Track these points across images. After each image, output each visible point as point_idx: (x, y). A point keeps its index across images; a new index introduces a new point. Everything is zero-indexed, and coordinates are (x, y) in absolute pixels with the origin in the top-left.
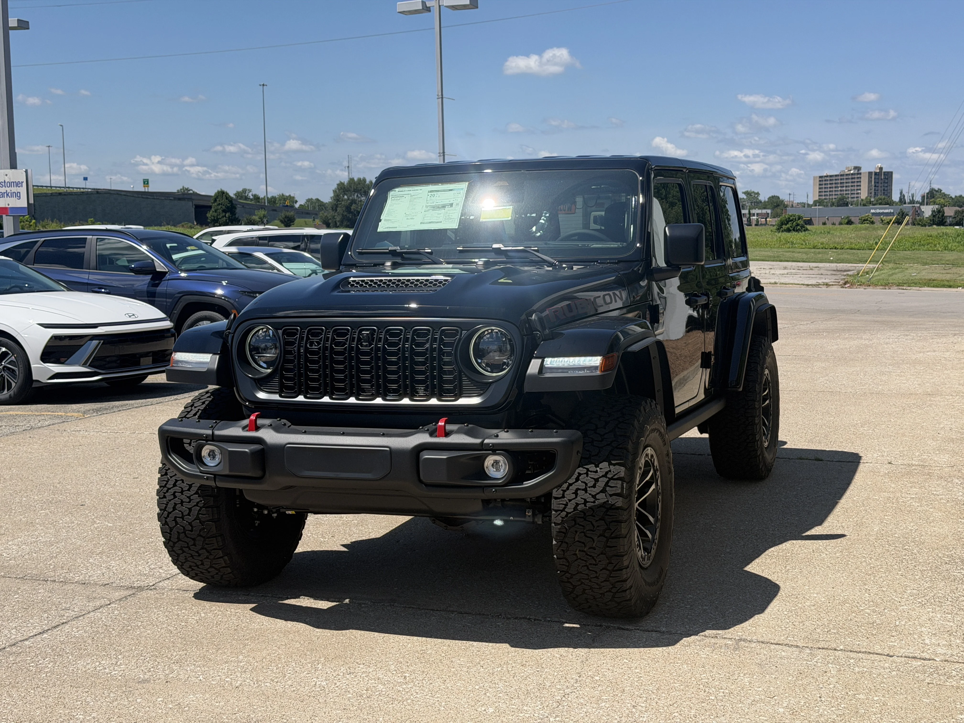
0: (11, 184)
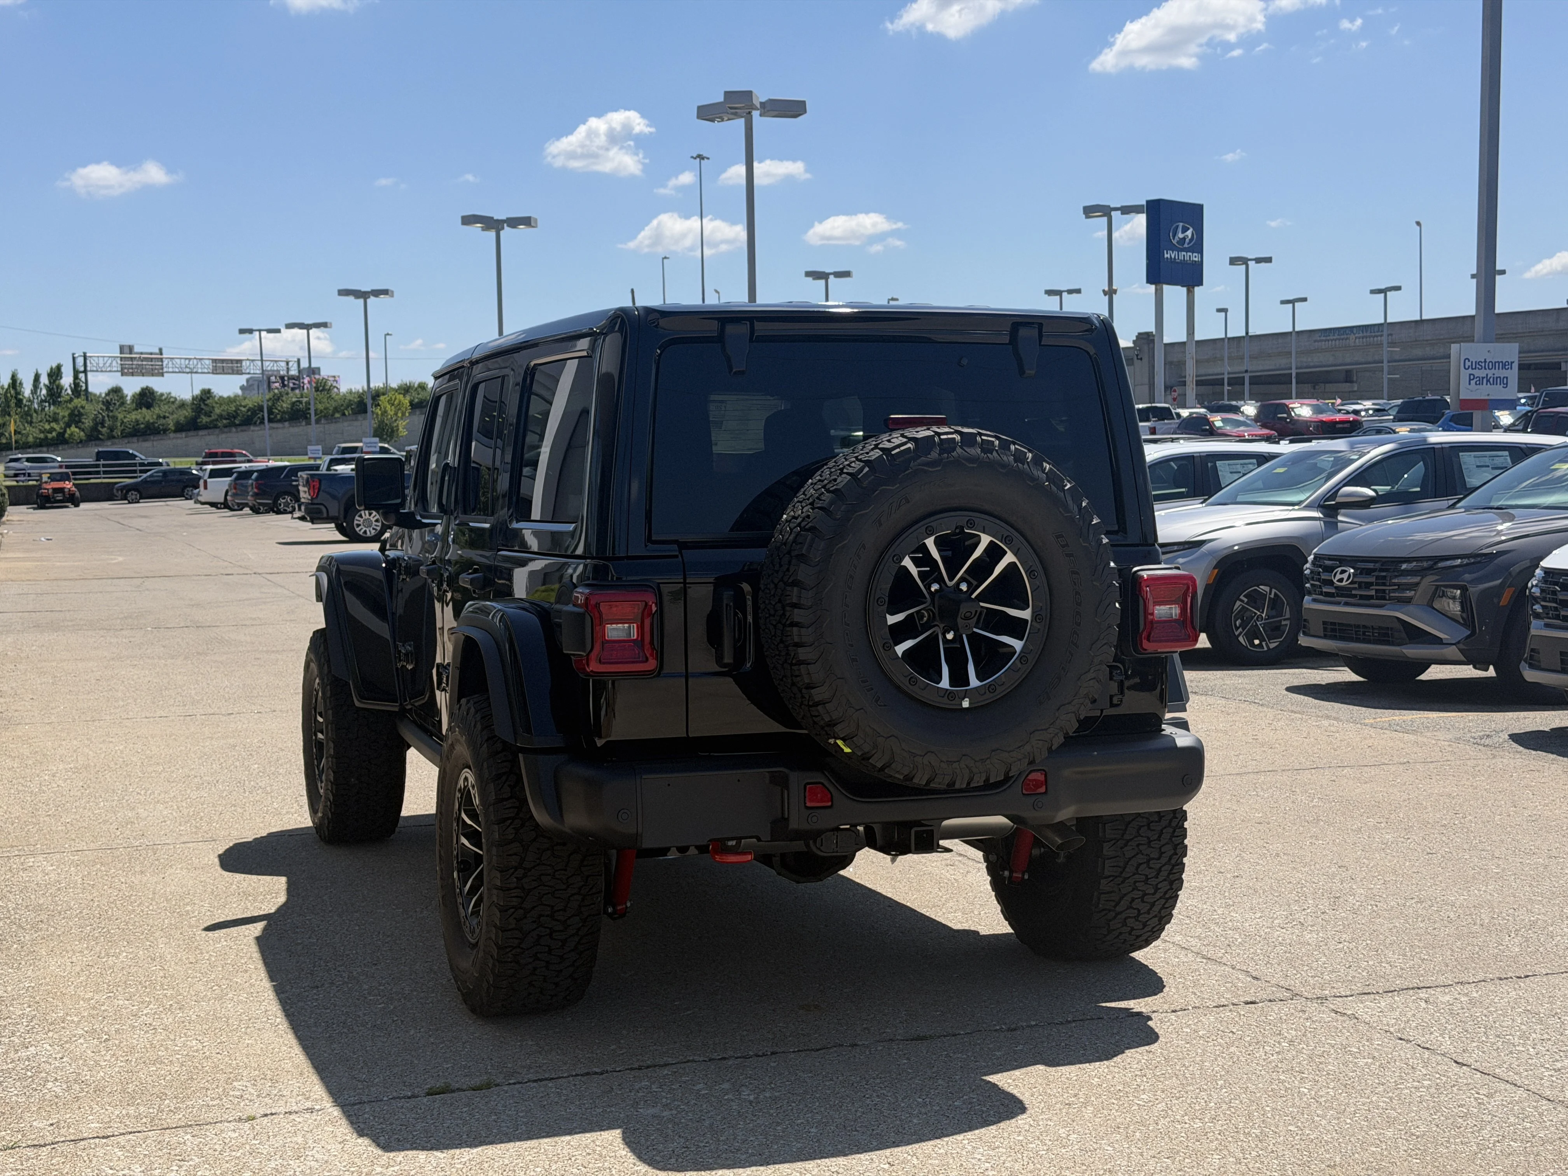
0: (1494, 365)
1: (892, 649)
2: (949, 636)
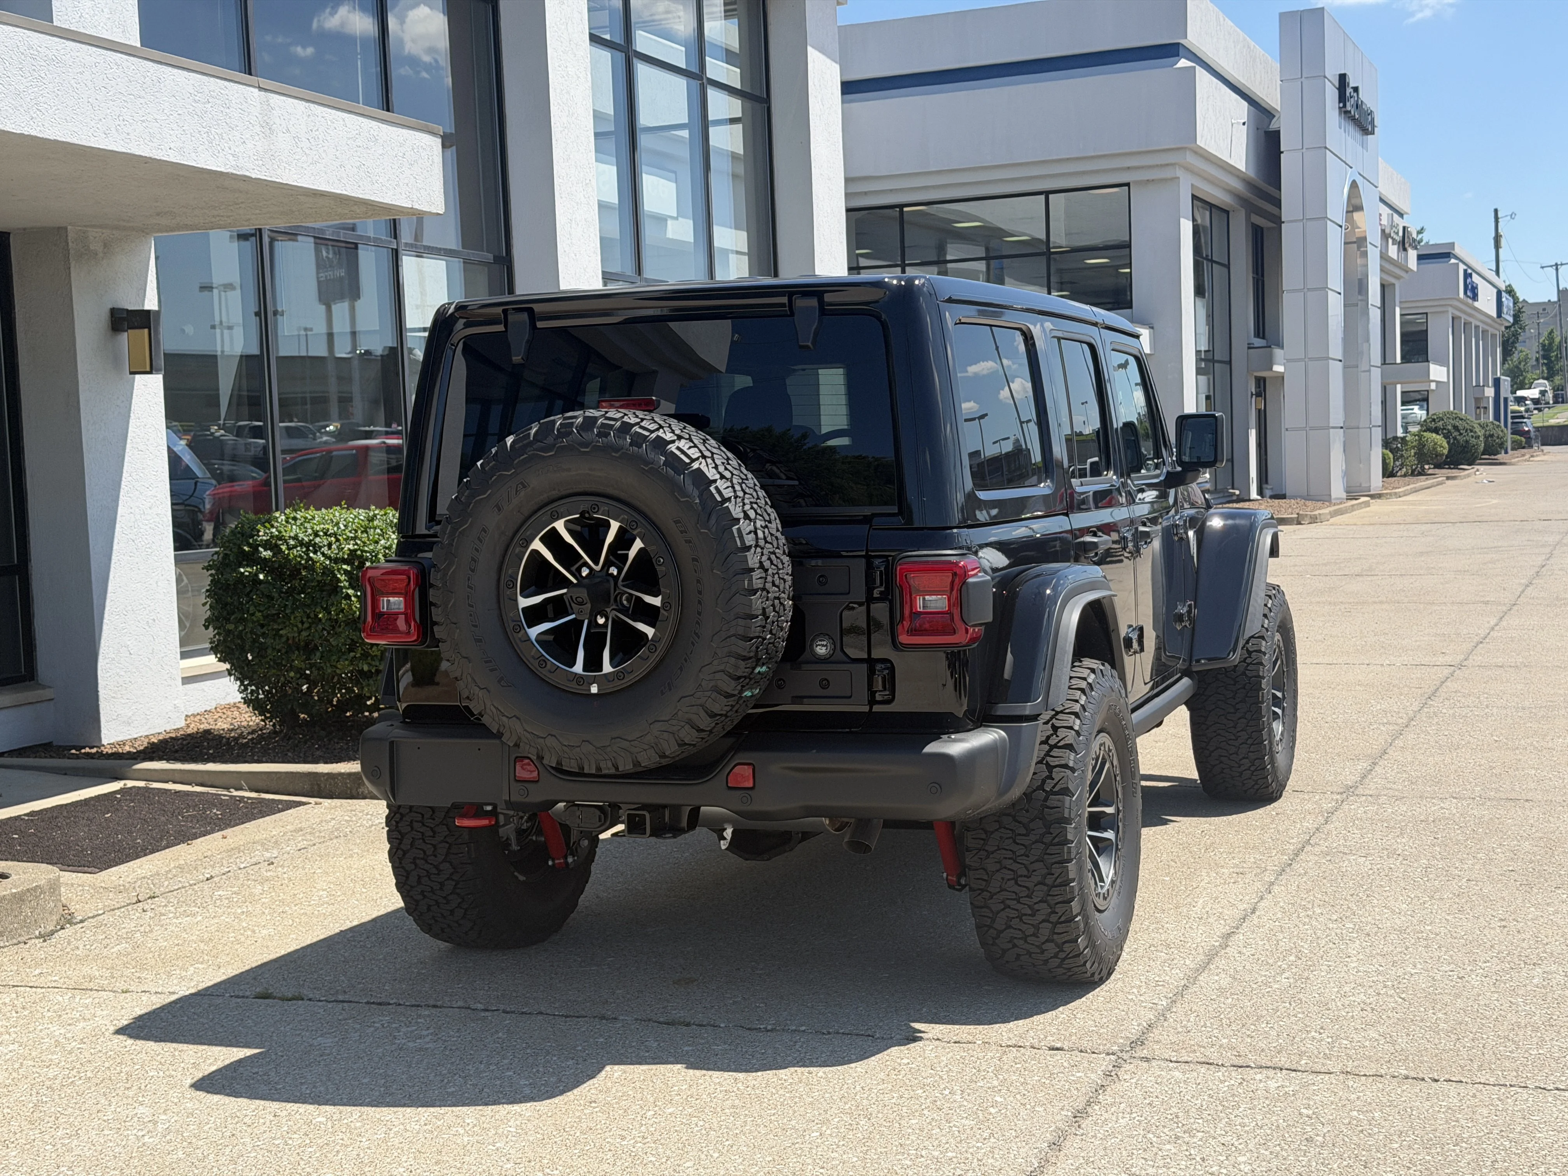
1: (523, 632)
2: (601, 621)
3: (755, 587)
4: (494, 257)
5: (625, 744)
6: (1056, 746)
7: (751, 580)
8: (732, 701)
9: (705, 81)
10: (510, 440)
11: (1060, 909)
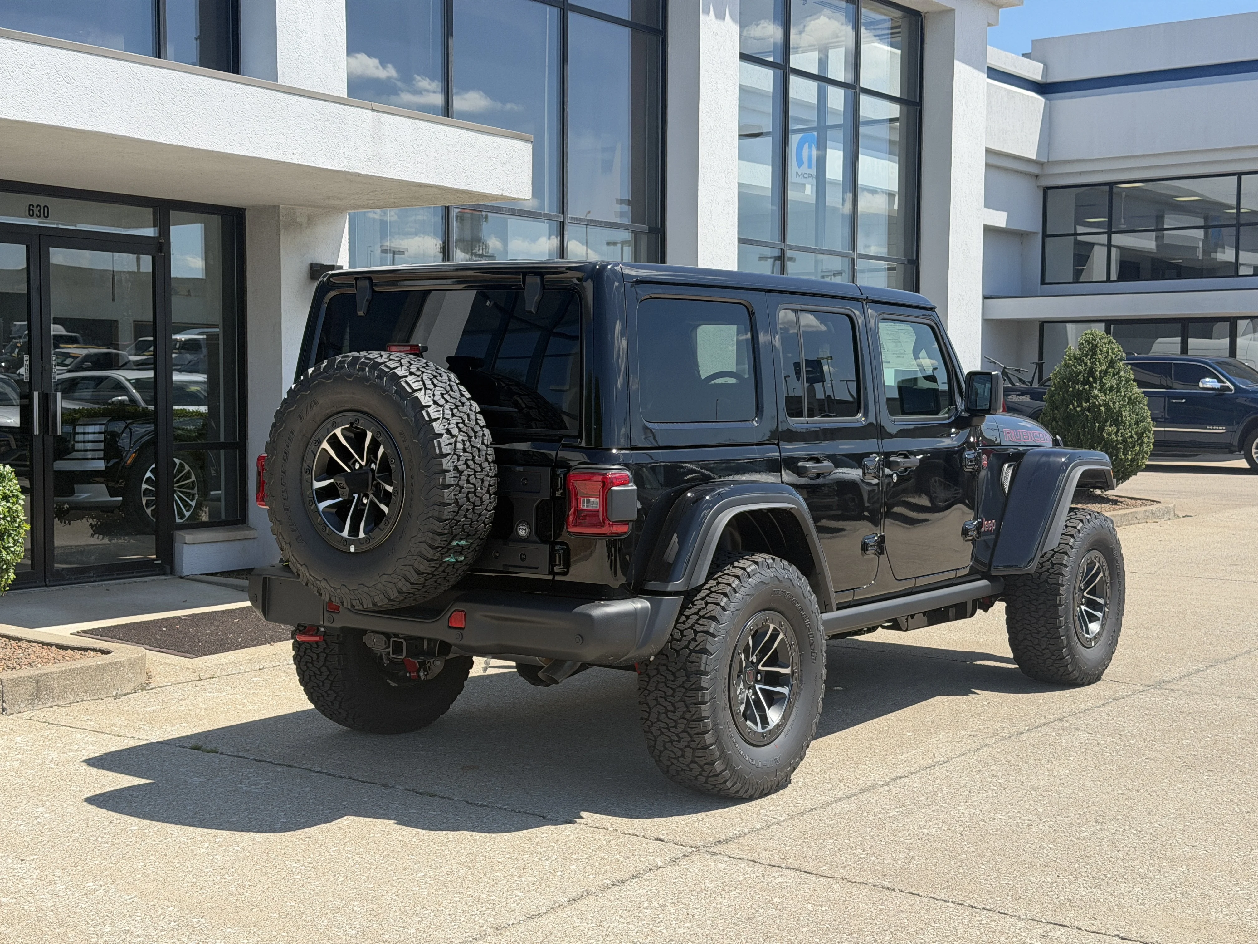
1: (314, 505)
2: (365, 501)
3: (448, 483)
4: (649, 228)
5: (366, 589)
6: (703, 617)
7: (444, 478)
8: (433, 564)
9: (858, 90)
10: (310, 371)
11: (697, 738)
